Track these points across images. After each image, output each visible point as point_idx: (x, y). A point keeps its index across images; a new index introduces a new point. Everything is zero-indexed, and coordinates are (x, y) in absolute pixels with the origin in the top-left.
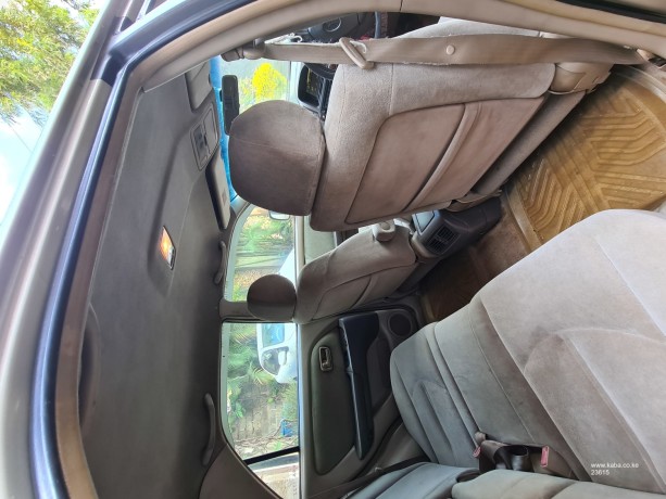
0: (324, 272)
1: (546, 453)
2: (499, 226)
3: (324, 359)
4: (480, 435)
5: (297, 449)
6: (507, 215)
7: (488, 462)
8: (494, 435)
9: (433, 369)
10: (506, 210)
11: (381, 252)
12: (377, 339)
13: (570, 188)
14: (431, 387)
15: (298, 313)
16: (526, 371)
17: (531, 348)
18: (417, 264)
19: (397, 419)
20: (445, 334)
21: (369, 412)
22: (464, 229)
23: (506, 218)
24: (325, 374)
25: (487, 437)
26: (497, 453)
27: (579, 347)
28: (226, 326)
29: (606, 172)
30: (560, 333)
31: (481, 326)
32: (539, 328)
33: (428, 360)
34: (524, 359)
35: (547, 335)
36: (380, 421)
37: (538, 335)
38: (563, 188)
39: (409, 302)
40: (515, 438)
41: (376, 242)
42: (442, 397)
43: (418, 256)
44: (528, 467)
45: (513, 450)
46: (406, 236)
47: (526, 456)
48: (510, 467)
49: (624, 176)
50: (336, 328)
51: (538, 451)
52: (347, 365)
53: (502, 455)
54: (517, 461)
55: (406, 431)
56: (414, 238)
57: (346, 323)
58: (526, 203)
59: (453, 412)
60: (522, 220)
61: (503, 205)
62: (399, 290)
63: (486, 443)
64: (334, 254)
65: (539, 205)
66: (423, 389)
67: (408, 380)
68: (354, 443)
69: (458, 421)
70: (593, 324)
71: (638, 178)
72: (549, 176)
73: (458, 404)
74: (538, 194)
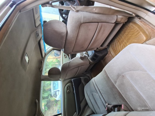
0: (68, 66)
1: (123, 106)
2: (107, 55)
3: (68, 90)
4: (107, 104)
5: (61, 114)
6: (109, 52)
7: (109, 111)
8: (110, 103)
9: (94, 89)
10: (109, 51)
11: (81, 61)
12: (81, 84)
13: (122, 45)
14: (94, 94)
15: (61, 77)
16: (116, 85)
17: (117, 79)
18: (90, 64)
19: (87, 104)
20: (97, 80)
21: (79, 103)
22: (100, 55)
23: (109, 53)
24: (68, 93)
25: (109, 104)
26: (111, 108)
27: (128, 77)
28: (42, 82)
29: (129, 40)
30: (123, 74)
31: (105, 76)
32: (118, 74)
33: (93, 87)
34: (116, 82)
35: (120, 75)
36: (82, 105)
37: (118, 76)
38: (120, 45)
39: (88, 75)
40: (115, 103)
41: (80, 59)
42: (97, 96)
43: (90, 62)
44: (119, 110)
45: (115, 106)
46: (87, 58)
47: (118, 107)
48: (114, 111)
49: (133, 41)
50: (71, 82)
51: (121, 106)
52: (74, 91)
53: (113, 109)
54: (116, 109)
55: (89, 107)
56: (89, 58)
57: (73, 80)
58: (113, 49)
59: (100, 99)
60: (112, 53)
61: (108, 50)
62: (86, 72)
63: (108, 106)
64: (70, 62)
65: (116, 49)
66: (92, 95)
67: (89, 93)
68: (76, 111)
69: (101, 101)
70: (130, 71)
71: (136, 41)
72: (117, 42)
73: (101, 97)
74: (115, 47)
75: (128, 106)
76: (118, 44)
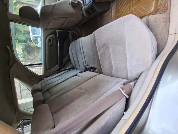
1: (97, 69)
2: (108, 12)
3: (50, 42)
4: (86, 65)
5: (41, 64)
6: (111, 9)
7: (86, 70)
8: (89, 65)
9: (80, 49)
10: (111, 7)
11: (71, 10)
12: (67, 39)
13: (128, 5)
14: (78, 53)
15: (40, 24)
16: (99, 53)
17: (102, 48)
18: (82, 18)
19: (69, 60)
20: (84, 41)
21: (62, 57)
22: (98, 10)
23: (110, 10)
24: (50, 46)
25: (87, 65)
26: (88, 68)
27: (111, 49)
29: (138, 3)
30: (108, 45)
31: (93, 40)
32: (105, 43)
33: (79, 47)
34: (100, 50)
35: (106, 45)
36: (65, 60)
37: (104, 45)
39: (78, 30)
40: (92, 66)
41: (70, 5)
42: (80, 56)
43: (83, 15)
45: (92, 68)
46: (81, 7)
47: (93, 69)
48: (90, 71)
49: (141, 6)
50: (55, 33)
51: (96, 69)
52: (57, 45)
53: (89, 69)
54: (92, 70)
55: (71, 62)
56: (83, 8)
57: (58, 32)
58: (117, 6)
59: (82, 59)
60: (114, 12)
61: (111, 5)
62: (76, 25)
63: (87, 66)
64: (54, 5)
65: (119, 8)
66: (76, 54)
67: (73, 51)
68: (58, 64)
69: (82, 62)
70: (115, 44)
71: (143, 8)
73: (83, 58)
74: (120, 4)
75: (100, 70)
76: (125, 3)
